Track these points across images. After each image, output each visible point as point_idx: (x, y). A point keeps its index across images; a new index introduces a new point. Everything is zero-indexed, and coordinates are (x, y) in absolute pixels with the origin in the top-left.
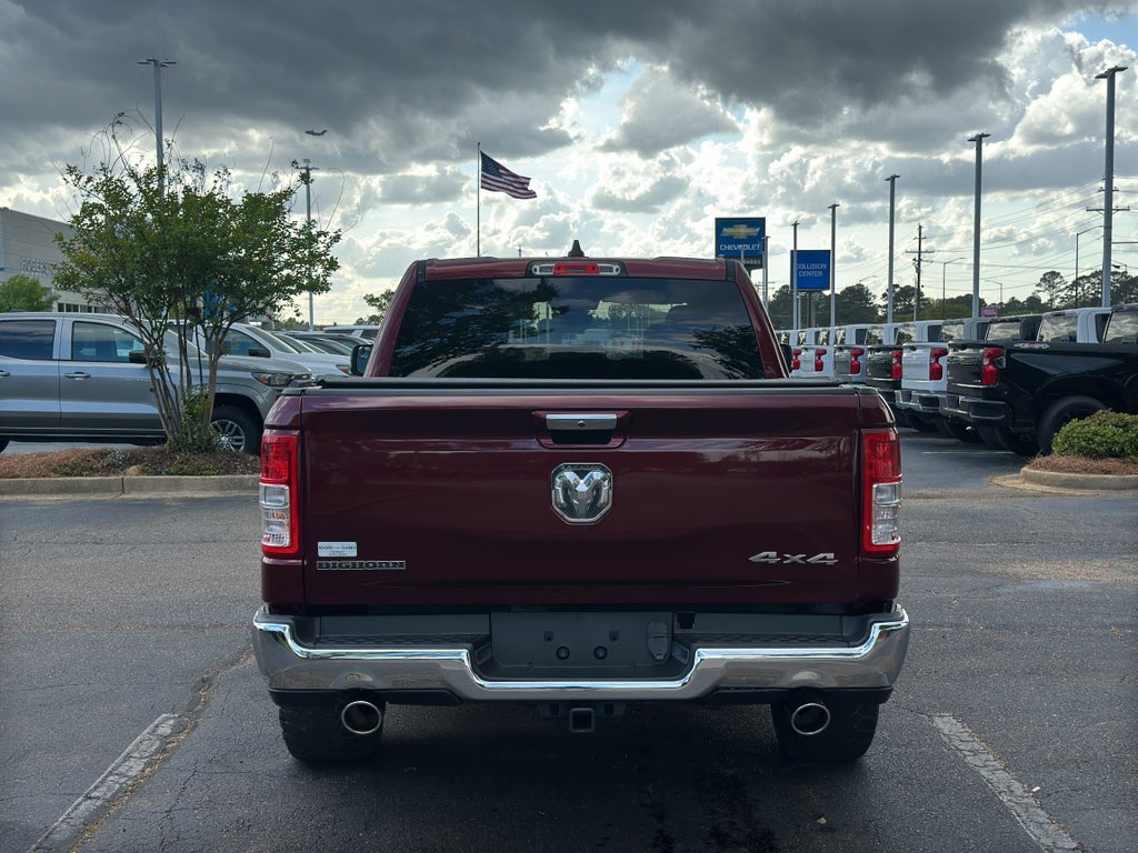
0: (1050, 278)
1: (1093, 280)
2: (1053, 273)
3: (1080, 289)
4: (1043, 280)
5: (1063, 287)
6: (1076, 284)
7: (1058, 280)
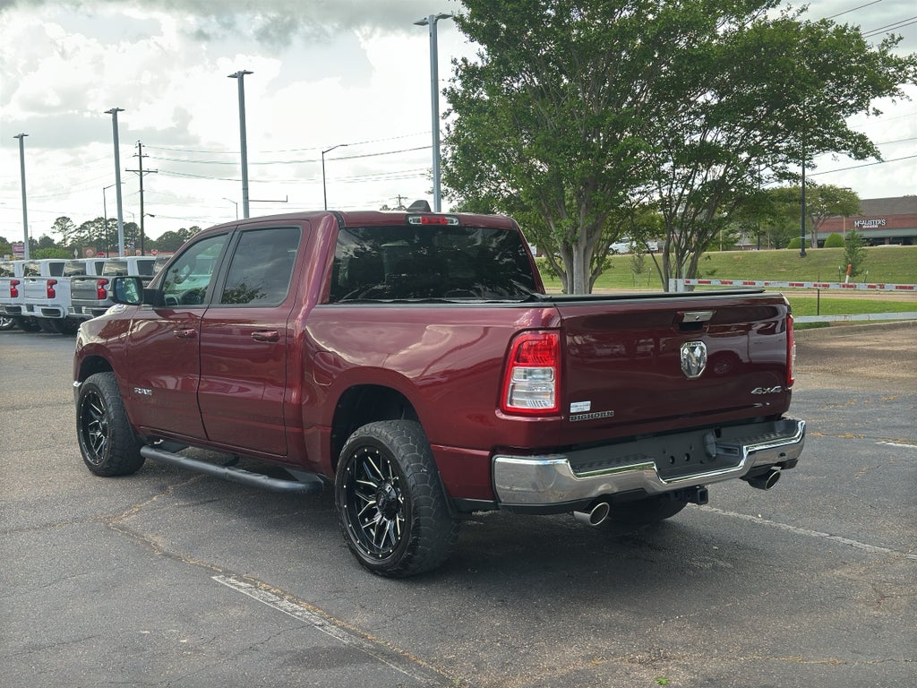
0: (62, 222)
1: (96, 225)
2: (64, 218)
3: (87, 232)
4: (57, 223)
5: (73, 230)
6: (83, 227)
7: (69, 224)
